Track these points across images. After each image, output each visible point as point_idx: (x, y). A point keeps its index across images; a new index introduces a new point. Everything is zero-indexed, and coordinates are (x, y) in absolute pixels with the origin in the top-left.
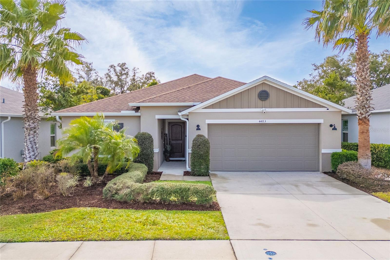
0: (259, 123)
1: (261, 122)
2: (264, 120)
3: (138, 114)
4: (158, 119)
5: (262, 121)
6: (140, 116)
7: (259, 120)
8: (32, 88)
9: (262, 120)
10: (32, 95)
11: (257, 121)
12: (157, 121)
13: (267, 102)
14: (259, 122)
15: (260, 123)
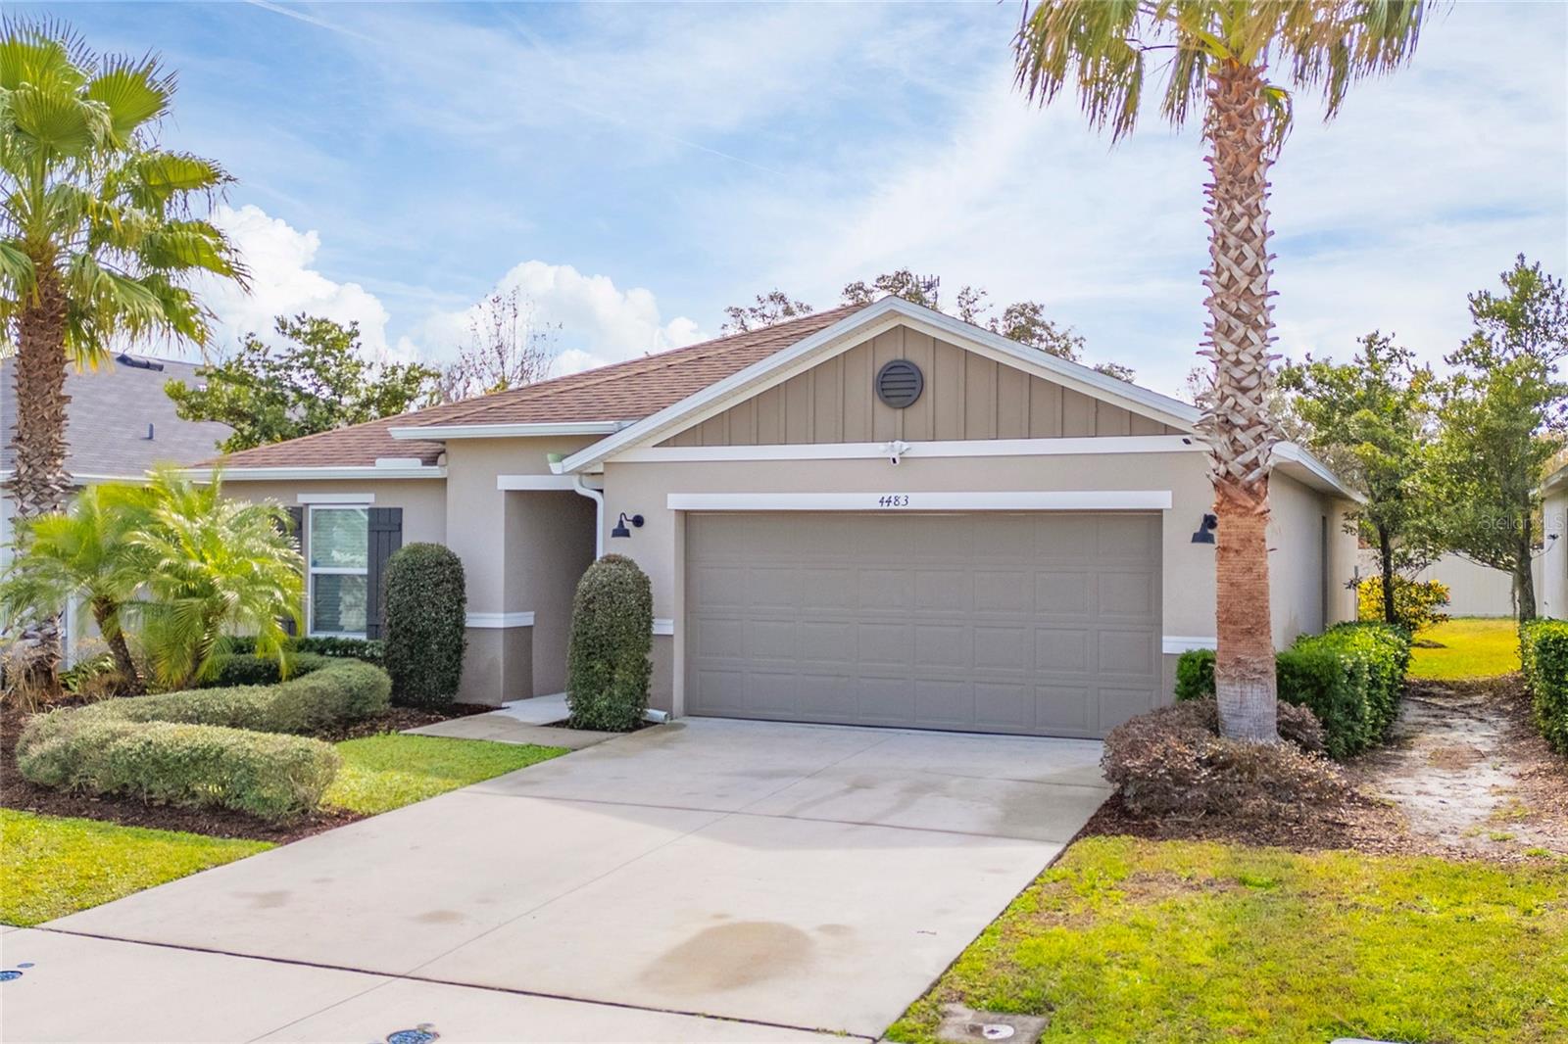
0: (878, 507)
1: (889, 502)
2: (902, 496)
3: (434, 472)
4: (507, 491)
5: (893, 499)
6: (445, 479)
7: (879, 496)
8: (37, 377)
9: (893, 495)
10: (36, 402)
11: (869, 501)
12: (502, 498)
13: (918, 414)
14: (881, 502)
15: (885, 506)
